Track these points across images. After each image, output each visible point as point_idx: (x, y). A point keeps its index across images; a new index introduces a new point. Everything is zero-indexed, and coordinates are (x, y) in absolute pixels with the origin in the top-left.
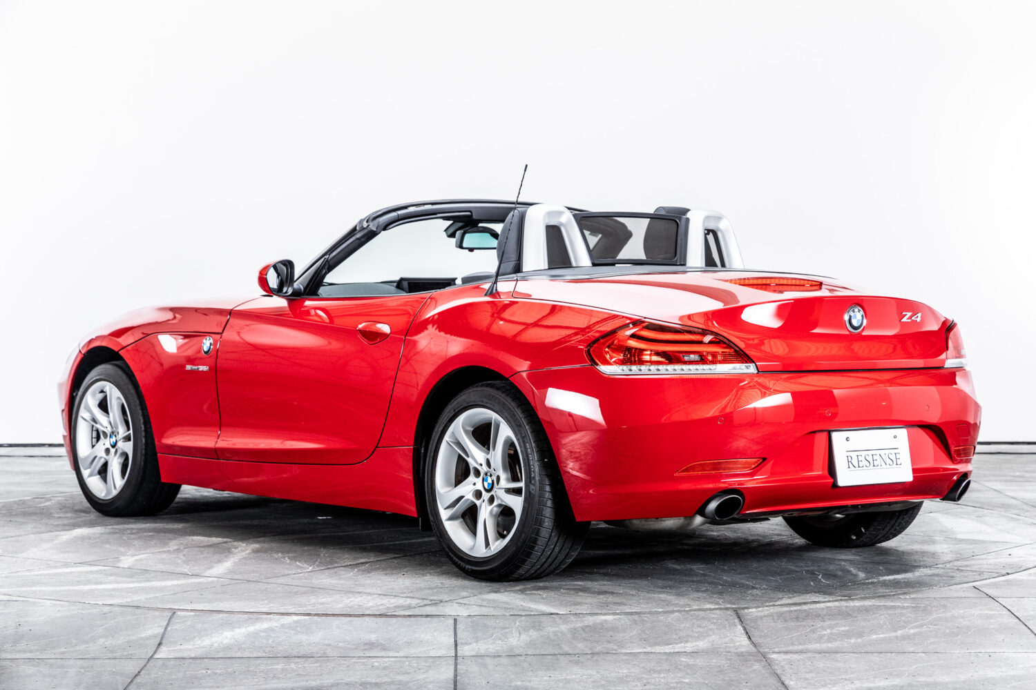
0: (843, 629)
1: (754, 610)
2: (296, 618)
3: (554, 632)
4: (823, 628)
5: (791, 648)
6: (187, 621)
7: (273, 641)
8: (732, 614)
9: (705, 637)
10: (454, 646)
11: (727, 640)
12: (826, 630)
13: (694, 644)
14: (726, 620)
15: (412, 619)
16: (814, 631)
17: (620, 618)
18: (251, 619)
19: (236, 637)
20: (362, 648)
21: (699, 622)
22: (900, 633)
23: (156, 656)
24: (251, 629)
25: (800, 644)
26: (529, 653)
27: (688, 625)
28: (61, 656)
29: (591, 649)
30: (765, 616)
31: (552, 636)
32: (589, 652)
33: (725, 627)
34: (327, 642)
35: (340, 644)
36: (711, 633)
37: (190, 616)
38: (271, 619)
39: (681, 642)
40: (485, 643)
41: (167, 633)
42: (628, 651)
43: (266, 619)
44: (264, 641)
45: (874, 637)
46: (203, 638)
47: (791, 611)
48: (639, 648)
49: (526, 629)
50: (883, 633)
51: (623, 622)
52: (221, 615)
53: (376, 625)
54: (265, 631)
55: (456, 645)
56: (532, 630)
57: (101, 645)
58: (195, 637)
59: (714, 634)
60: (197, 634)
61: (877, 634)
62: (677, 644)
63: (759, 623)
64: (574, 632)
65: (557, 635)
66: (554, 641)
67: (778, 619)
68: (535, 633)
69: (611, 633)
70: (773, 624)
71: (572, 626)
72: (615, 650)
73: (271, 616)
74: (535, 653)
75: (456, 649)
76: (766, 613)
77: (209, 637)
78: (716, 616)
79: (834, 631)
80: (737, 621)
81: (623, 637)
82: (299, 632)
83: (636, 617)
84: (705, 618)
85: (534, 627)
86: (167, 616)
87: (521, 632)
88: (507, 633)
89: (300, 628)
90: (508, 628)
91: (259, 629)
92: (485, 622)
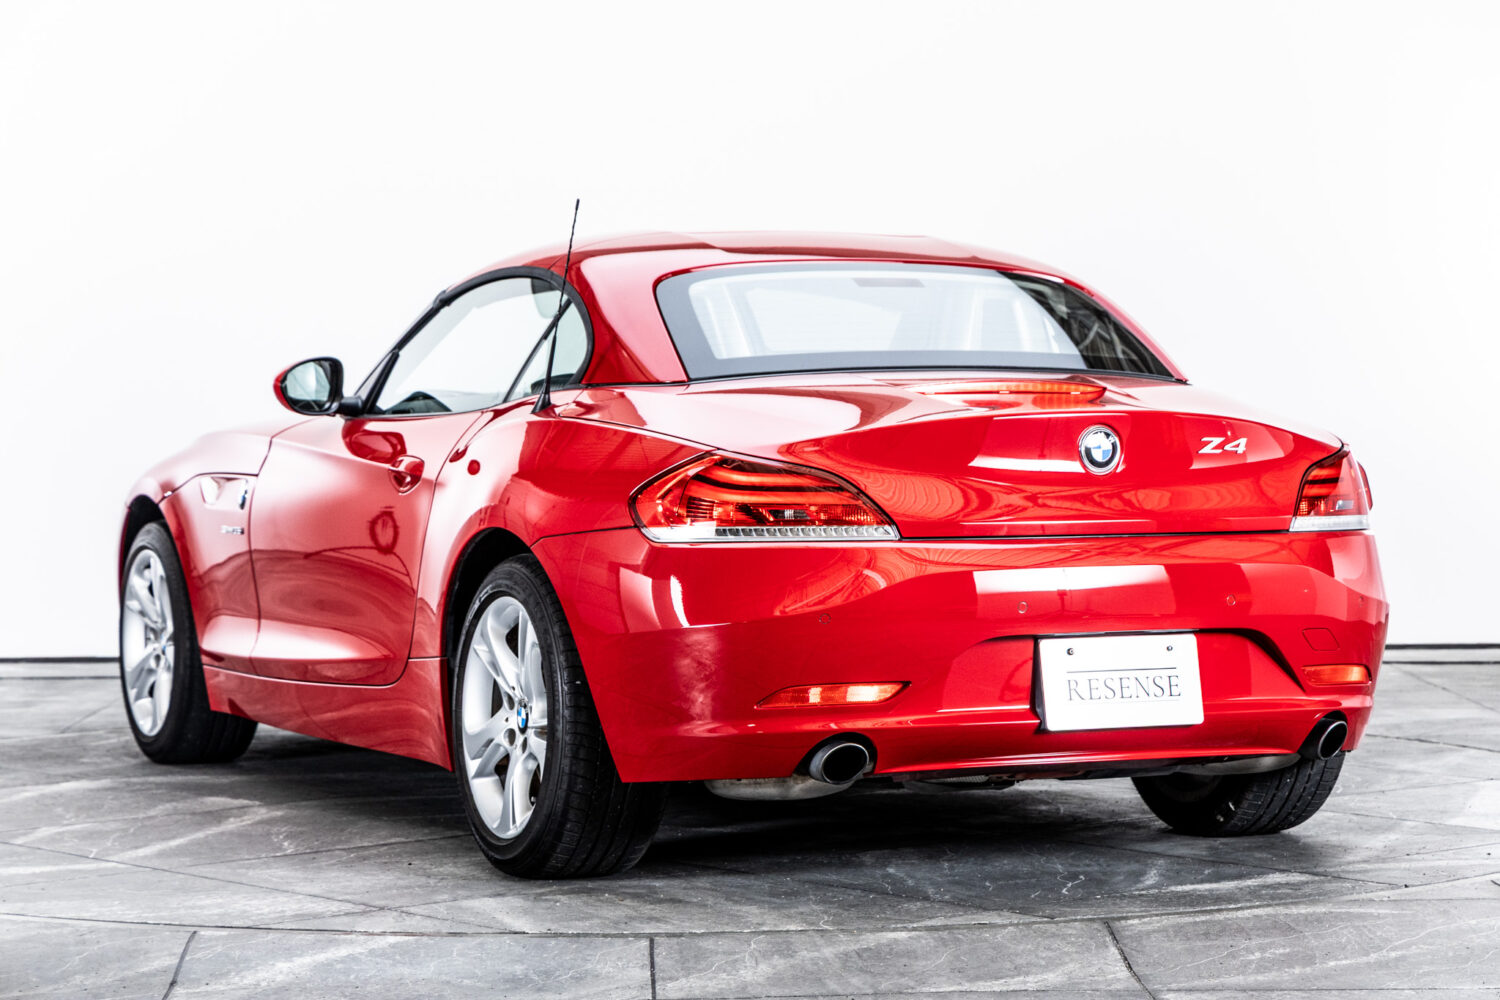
0: (1281, 951)
1: (1136, 921)
2: (392, 939)
3: (812, 960)
4: (1249, 951)
5: (1197, 983)
6: (216, 946)
7: (356, 978)
8: (1100, 928)
9: (1058, 965)
10: (650, 982)
11: (1093, 970)
12: (1253, 953)
13: (1039, 977)
14: (1092, 938)
15: (582, 939)
16: (1233, 956)
17: (919, 937)
18: (319, 941)
19: (296, 971)
20: (502, 987)
21: (1047, 942)
22: (1373, 957)
24: (321, 957)
25: (1211, 976)
26: (773, 993)
27: (1029, 947)
29: (872, 986)
30: (1154, 931)
31: (809, 967)
32: (870, 991)
33: (1089, 950)
34: (444, 978)
35: (466, 982)
36: (1067, 959)
37: (221, 937)
38: (352, 942)
39: (1019, 975)
40: (700, 978)
41: (184, 965)
42: (932, 990)
43: (344, 941)
44: (342, 978)
45: (1332, 964)
46: (243, 973)
47: (1196, 923)
48: (952, 985)
49: (765, 955)
50: (1346, 958)
51: (923, 941)
52: (271, 936)
53: (524, 951)
54: (342, 961)
55: (653, 982)
56: (776, 957)
58: (229, 972)
59: (1072, 960)
60: (232, 967)
61: (1337, 959)
62: (1013, 977)
63: (1144, 942)
64: (845, 957)
65: (816, 964)
66: (812, 973)
67: (1176, 936)
68: (782, 961)
69: (905, 960)
70: (1168, 944)
71: (842, 949)
72: (913, 988)
73: (353, 936)
74: (781, 994)
75: (654, 988)
76: (1157, 926)
77: (252, 971)
78: (1074, 932)
79: (1267, 955)
80: (1108, 939)
81: (924, 966)
82: (399, 962)
83: (945, 934)
84: (1059, 936)
85: (781, 954)
86: (184, 937)
87: (759, 959)
88: (736, 961)
89: (400, 955)
90: (738, 953)
91: (333, 957)
92: (701, 944)
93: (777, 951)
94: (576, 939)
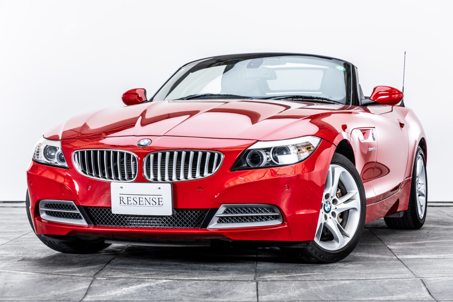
2: (165, 281)
3: (315, 289)
6: (102, 282)
7: (151, 293)
8: (420, 281)
9: (404, 293)
10: (256, 296)
11: (417, 294)
13: (397, 296)
14: (416, 284)
17: (354, 283)
18: (139, 281)
19: (130, 291)
20: (203, 297)
21: (400, 285)
23: (84, 300)
24: (139, 286)
26: (300, 300)
27: (394, 286)
28: (29, 300)
29: (336, 298)
32: (336, 300)
33: (415, 288)
34: (183, 293)
36: (407, 291)
39: (390, 295)
40: (274, 295)
41: (90, 288)
42: (358, 299)
43: (148, 281)
44: (146, 293)
46: (111, 291)
49: (298, 288)
52: (122, 279)
54: (147, 287)
55: (258, 296)
56: (302, 288)
57: (52, 294)
58: (106, 291)
59: (409, 291)
60: (108, 289)
62: (387, 296)
63: (436, 285)
64: (327, 289)
66: (315, 294)
68: (304, 290)
69: (348, 290)
71: (326, 286)
72: (351, 299)
74: (304, 300)
75: (258, 298)
77: (114, 290)
78: (410, 282)
80: (423, 284)
81: (355, 292)
82: (167, 288)
83: (363, 282)
85: (304, 287)
86: (91, 280)
87: (296, 289)
88: (287, 289)
89: (167, 286)
90: (288, 287)
91: (143, 286)
92: (274, 284)
93: (302, 286)
94: (230, 281)
